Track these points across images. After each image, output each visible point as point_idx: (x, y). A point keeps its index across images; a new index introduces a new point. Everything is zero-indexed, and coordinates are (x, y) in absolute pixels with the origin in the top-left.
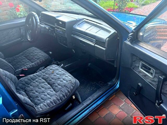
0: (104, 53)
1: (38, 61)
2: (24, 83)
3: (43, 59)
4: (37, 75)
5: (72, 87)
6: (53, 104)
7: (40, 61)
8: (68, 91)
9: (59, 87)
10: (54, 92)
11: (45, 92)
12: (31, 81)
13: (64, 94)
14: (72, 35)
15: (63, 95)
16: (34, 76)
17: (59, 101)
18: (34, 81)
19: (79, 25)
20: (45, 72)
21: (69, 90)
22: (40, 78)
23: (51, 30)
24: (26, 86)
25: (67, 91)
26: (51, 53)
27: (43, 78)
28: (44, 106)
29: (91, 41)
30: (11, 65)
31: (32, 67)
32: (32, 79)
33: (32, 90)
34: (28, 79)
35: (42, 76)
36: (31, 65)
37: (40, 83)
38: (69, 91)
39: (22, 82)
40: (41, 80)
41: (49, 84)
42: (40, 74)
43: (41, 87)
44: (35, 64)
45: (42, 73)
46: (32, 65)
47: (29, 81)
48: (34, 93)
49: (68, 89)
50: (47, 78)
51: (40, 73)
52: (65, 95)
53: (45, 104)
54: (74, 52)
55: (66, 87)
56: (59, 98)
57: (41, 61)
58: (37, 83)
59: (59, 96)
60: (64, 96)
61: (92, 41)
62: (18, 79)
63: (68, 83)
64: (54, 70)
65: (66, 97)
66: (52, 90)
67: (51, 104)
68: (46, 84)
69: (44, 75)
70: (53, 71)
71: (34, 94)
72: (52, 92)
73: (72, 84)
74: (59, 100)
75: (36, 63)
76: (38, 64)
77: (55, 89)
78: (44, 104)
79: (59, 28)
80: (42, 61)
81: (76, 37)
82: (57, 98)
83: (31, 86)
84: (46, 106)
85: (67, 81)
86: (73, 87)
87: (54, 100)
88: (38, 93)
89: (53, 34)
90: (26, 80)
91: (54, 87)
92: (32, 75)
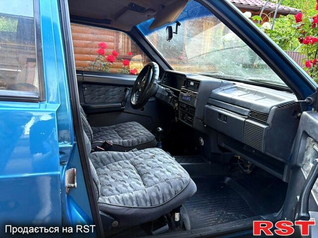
0: (263, 135)
1: (135, 139)
2: (98, 159)
3: (145, 140)
4: (125, 156)
5: (179, 188)
6: (133, 204)
7: (138, 139)
8: (170, 191)
9: (155, 179)
10: (143, 186)
11: (126, 182)
12: (111, 161)
13: (160, 193)
14: (207, 106)
15: (157, 193)
16: (119, 155)
17: (146, 204)
18: (116, 163)
19: (224, 90)
20: (139, 154)
21: (173, 190)
22: (127, 161)
23: (174, 97)
24: (99, 165)
25: (166, 191)
26: (160, 129)
27: (132, 163)
28: (116, 200)
29: (240, 112)
30: (91, 129)
31: (121, 144)
32: (113, 158)
33: (107, 175)
34: (107, 156)
35: (132, 159)
36: (121, 141)
37: (124, 168)
38: (170, 193)
39: (96, 157)
40: (128, 164)
41: (139, 172)
42: (130, 155)
43: (123, 174)
44: (129, 142)
45: (134, 155)
46: (123, 142)
47: (108, 161)
48: (108, 179)
49: (170, 187)
50: (140, 164)
51: (132, 154)
52: (161, 196)
53: (120, 197)
54: (203, 144)
55: (169, 183)
56: (148, 198)
57: (140, 141)
58: (119, 166)
59: (150, 193)
60: (158, 197)
61: (242, 113)
62: (92, 151)
63: (174, 177)
64: (156, 154)
65: (161, 202)
66: (141, 182)
67: (130, 202)
68: (135, 171)
69: (135, 159)
70: (153, 155)
71: (107, 181)
72: (138, 185)
73: (181, 181)
74: (146, 201)
75: (130, 140)
76: (132, 145)
77: (146, 182)
78: (116, 197)
79: (187, 91)
80: (142, 142)
81: (214, 109)
82: (144, 195)
83: (108, 168)
84: (118, 200)
85: (173, 174)
86: (182, 187)
87: (137, 197)
88: (113, 181)
89: (174, 104)
90: (104, 156)
91: (146, 179)
92: (115, 153)
